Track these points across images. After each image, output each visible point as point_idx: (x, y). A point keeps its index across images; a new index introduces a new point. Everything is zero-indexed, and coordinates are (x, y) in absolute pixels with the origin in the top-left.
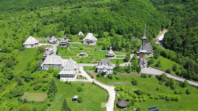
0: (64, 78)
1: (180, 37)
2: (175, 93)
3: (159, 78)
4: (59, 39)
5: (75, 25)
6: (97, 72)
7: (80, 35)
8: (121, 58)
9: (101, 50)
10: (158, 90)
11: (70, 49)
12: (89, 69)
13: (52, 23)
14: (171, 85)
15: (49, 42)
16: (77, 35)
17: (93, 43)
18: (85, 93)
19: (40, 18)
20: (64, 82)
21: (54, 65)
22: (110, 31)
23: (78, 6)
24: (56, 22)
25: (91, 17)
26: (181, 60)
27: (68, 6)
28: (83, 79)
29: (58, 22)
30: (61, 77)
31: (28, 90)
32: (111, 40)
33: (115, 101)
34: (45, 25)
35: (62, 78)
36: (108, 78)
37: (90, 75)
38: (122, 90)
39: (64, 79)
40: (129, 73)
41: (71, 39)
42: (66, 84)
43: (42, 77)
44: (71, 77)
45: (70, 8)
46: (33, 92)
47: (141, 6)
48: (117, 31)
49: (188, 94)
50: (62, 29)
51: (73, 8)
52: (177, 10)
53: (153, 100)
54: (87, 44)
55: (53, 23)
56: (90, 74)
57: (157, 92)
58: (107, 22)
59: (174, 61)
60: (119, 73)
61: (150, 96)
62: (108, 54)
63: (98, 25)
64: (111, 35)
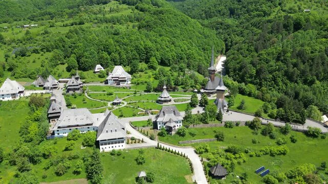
0: (107, 146)
1: (251, 65)
2: (278, 144)
3: (252, 125)
4: (60, 80)
5: (86, 54)
6: (157, 129)
7: (99, 70)
8: (183, 103)
9: (143, 93)
10: (255, 143)
11: (89, 96)
12: (142, 125)
13: (36, 51)
14: (269, 133)
15: (44, 86)
16: (92, 71)
17: (126, 83)
18: (152, 165)
19: (5, 44)
20: (107, 153)
21: (78, 126)
22: (149, 62)
23: (78, 21)
24: (45, 50)
25: (111, 40)
26: (268, 96)
27: (56, 22)
28: (139, 142)
29: (48, 51)
30: (102, 145)
31: (44, 177)
32: (154, 76)
33: (205, 170)
34: (23, 56)
35: (104, 146)
36: (178, 136)
37: (147, 135)
38: (207, 151)
39: (106, 149)
40: (206, 123)
41: (84, 78)
42: (113, 156)
43: (63, 151)
44: (119, 142)
45: (62, 25)
46: (57, 180)
47: (183, 21)
48: (160, 61)
49: (294, 143)
50: (59, 62)
51: (67, 25)
52: (228, 26)
53: (254, 158)
54: (115, 85)
55: (39, 53)
56: (146, 133)
57: (255, 146)
58: (142, 47)
59: (258, 99)
60: (191, 126)
61: (249, 154)
62: (161, 97)
63: (127, 52)
64: (152, 67)
